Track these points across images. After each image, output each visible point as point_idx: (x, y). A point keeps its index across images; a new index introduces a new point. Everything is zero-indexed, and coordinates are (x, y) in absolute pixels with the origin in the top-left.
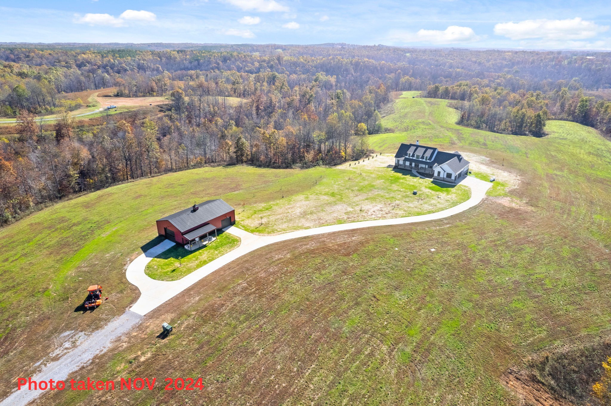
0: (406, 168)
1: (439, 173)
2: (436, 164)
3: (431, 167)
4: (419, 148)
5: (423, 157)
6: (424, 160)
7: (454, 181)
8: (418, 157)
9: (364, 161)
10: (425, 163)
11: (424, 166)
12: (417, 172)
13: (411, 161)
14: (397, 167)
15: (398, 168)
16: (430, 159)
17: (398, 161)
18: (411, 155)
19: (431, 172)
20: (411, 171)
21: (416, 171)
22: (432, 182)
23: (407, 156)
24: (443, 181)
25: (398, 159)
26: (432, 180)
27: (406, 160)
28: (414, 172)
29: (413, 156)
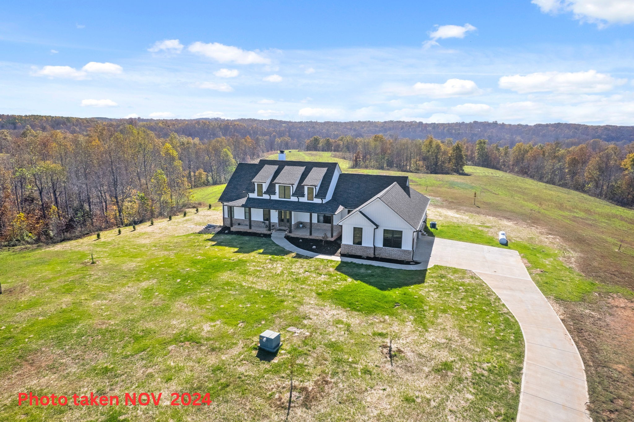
0: (254, 230)
1: (358, 232)
2: (341, 208)
3: (328, 220)
4: (286, 167)
5: (299, 192)
6: (304, 200)
7: (409, 258)
8: (285, 189)
9: (152, 224)
10: (309, 208)
11: (304, 217)
12: (288, 238)
13: (267, 205)
14: (229, 228)
15: (231, 233)
16: (322, 193)
17: (231, 209)
18: (264, 189)
19: (329, 235)
20: (269, 236)
21: (283, 234)
22: (338, 269)
23: (253, 191)
24: (375, 259)
25: (231, 204)
26: (337, 259)
27: (250, 204)
28: (278, 238)
29: (271, 190)
